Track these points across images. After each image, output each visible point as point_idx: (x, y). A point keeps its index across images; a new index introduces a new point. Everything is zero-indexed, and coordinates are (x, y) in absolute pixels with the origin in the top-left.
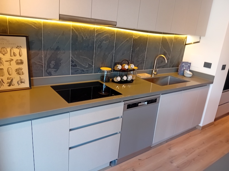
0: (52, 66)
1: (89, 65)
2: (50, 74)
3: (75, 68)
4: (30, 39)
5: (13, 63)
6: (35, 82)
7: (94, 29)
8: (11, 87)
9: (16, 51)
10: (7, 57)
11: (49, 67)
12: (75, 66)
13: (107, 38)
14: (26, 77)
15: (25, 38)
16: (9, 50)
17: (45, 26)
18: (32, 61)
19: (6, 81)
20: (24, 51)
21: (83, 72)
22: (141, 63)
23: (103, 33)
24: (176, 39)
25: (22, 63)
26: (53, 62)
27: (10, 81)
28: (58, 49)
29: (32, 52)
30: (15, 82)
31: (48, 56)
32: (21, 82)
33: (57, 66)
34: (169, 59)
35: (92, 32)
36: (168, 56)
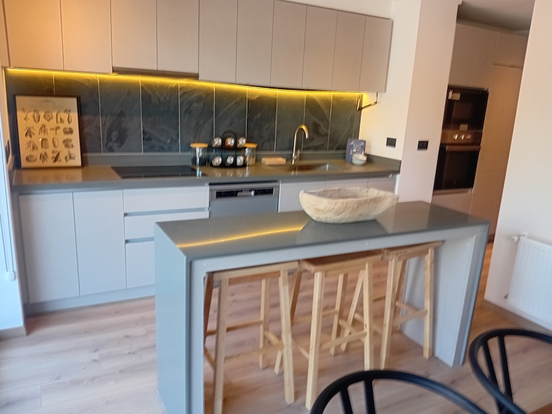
0: (114, 139)
1: (172, 139)
2: (111, 150)
3: (149, 142)
4: (83, 101)
5: (60, 131)
6: (89, 160)
7: (176, 87)
8: (57, 164)
9: (64, 116)
10: (53, 123)
11: (109, 139)
12: (150, 139)
13: (199, 99)
14: (76, 150)
15: (74, 101)
16: (54, 114)
17: (103, 83)
18: (86, 130)
19: (50, 155)
20: (75, 116)
21: (162, 149)
22: (269, 140)
23: (191, 91)
24: (337, 100)
25: (71, 132)
26: (115, 134)
27: (55, 155)
28: (122, 114)
29: (85, 118)
30: (62, 157)
31: (108, 125)
32: (70, 158)
33: (121, 139)
34: (326, 135)
35: (174, 90)
36: (323, 130)
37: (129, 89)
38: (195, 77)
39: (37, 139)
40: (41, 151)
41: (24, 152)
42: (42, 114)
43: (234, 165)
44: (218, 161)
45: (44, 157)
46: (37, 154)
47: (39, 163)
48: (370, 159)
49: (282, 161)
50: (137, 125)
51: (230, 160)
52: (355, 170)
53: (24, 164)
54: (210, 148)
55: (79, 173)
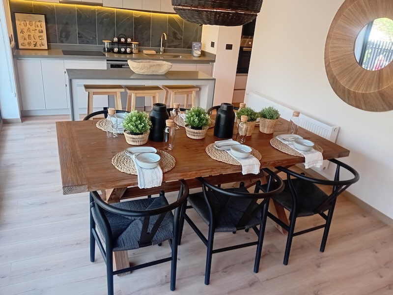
0: (63, 36)
1: (93, 37)
2: (62, 42)
3: (82, 39)
4: (48, 17)
5: (37, 31)
6: (52, 47)
7: (95, 9)
8: (36, 48)
9: (39, 24)
10: (33, 27)
11: (61, 36)
12: (81, 37)
13: (107, 16)
14: (45, 42)
15: (44, 16)
16: (34, 23)
17: (57, 8)
18: (50, 31)
19: (33, 43)
20: (44, 24)
21: (88, 43)
22: (147, 40)
23: (103, 12)
25: (42, 32)
26: (64, 33)
27: (35, 43)
28: (67, 24)
29: (49, 25)
30: (38, 44)
31: (60, 29)
32: (42, 45)
33: (67, 37)
34: (181, 39)
35: (94, 11)
36: (179, 36)
37: (70, 12)
38: (101, 5)
39: (26, 35)
40: (28, 41)
41: (20, 41)
42: (28, 22)
43: (125, 53)
44: (116, 50)
45: (29, 44)
46: (26, 42)
47: (27, 47)
48: (203, 54)
49: (154, 52)
50: (75, 29)
51: (123, 50)
52: (195, 59)
53: (20, 47)
54: (113, 43)
55: (46, 53)
